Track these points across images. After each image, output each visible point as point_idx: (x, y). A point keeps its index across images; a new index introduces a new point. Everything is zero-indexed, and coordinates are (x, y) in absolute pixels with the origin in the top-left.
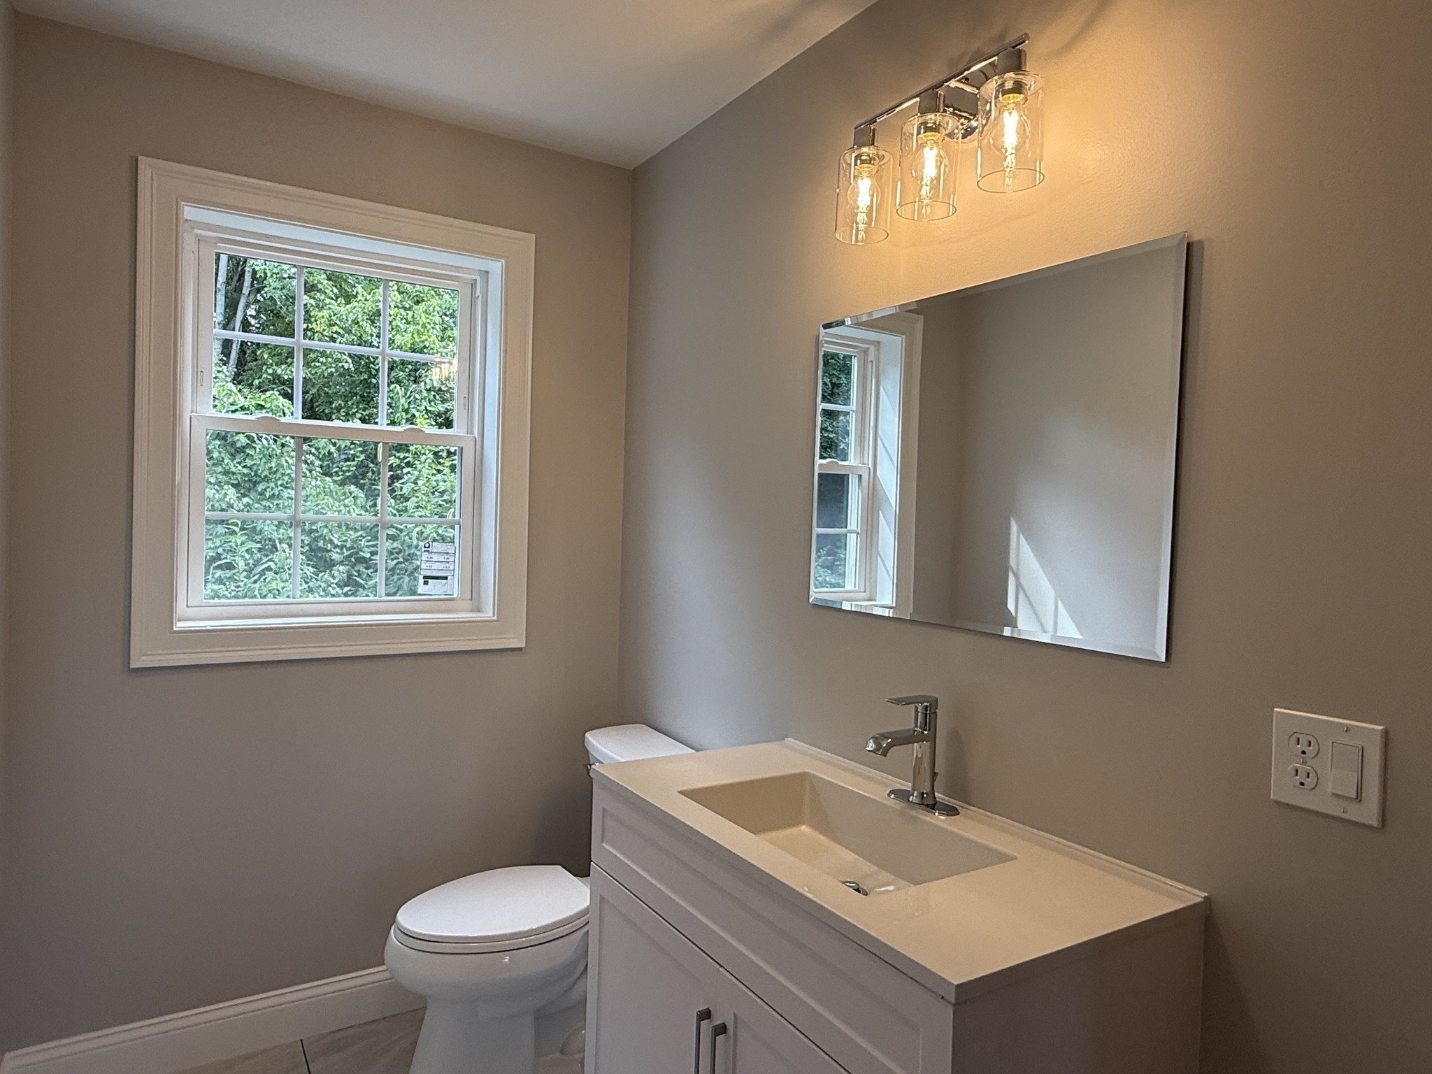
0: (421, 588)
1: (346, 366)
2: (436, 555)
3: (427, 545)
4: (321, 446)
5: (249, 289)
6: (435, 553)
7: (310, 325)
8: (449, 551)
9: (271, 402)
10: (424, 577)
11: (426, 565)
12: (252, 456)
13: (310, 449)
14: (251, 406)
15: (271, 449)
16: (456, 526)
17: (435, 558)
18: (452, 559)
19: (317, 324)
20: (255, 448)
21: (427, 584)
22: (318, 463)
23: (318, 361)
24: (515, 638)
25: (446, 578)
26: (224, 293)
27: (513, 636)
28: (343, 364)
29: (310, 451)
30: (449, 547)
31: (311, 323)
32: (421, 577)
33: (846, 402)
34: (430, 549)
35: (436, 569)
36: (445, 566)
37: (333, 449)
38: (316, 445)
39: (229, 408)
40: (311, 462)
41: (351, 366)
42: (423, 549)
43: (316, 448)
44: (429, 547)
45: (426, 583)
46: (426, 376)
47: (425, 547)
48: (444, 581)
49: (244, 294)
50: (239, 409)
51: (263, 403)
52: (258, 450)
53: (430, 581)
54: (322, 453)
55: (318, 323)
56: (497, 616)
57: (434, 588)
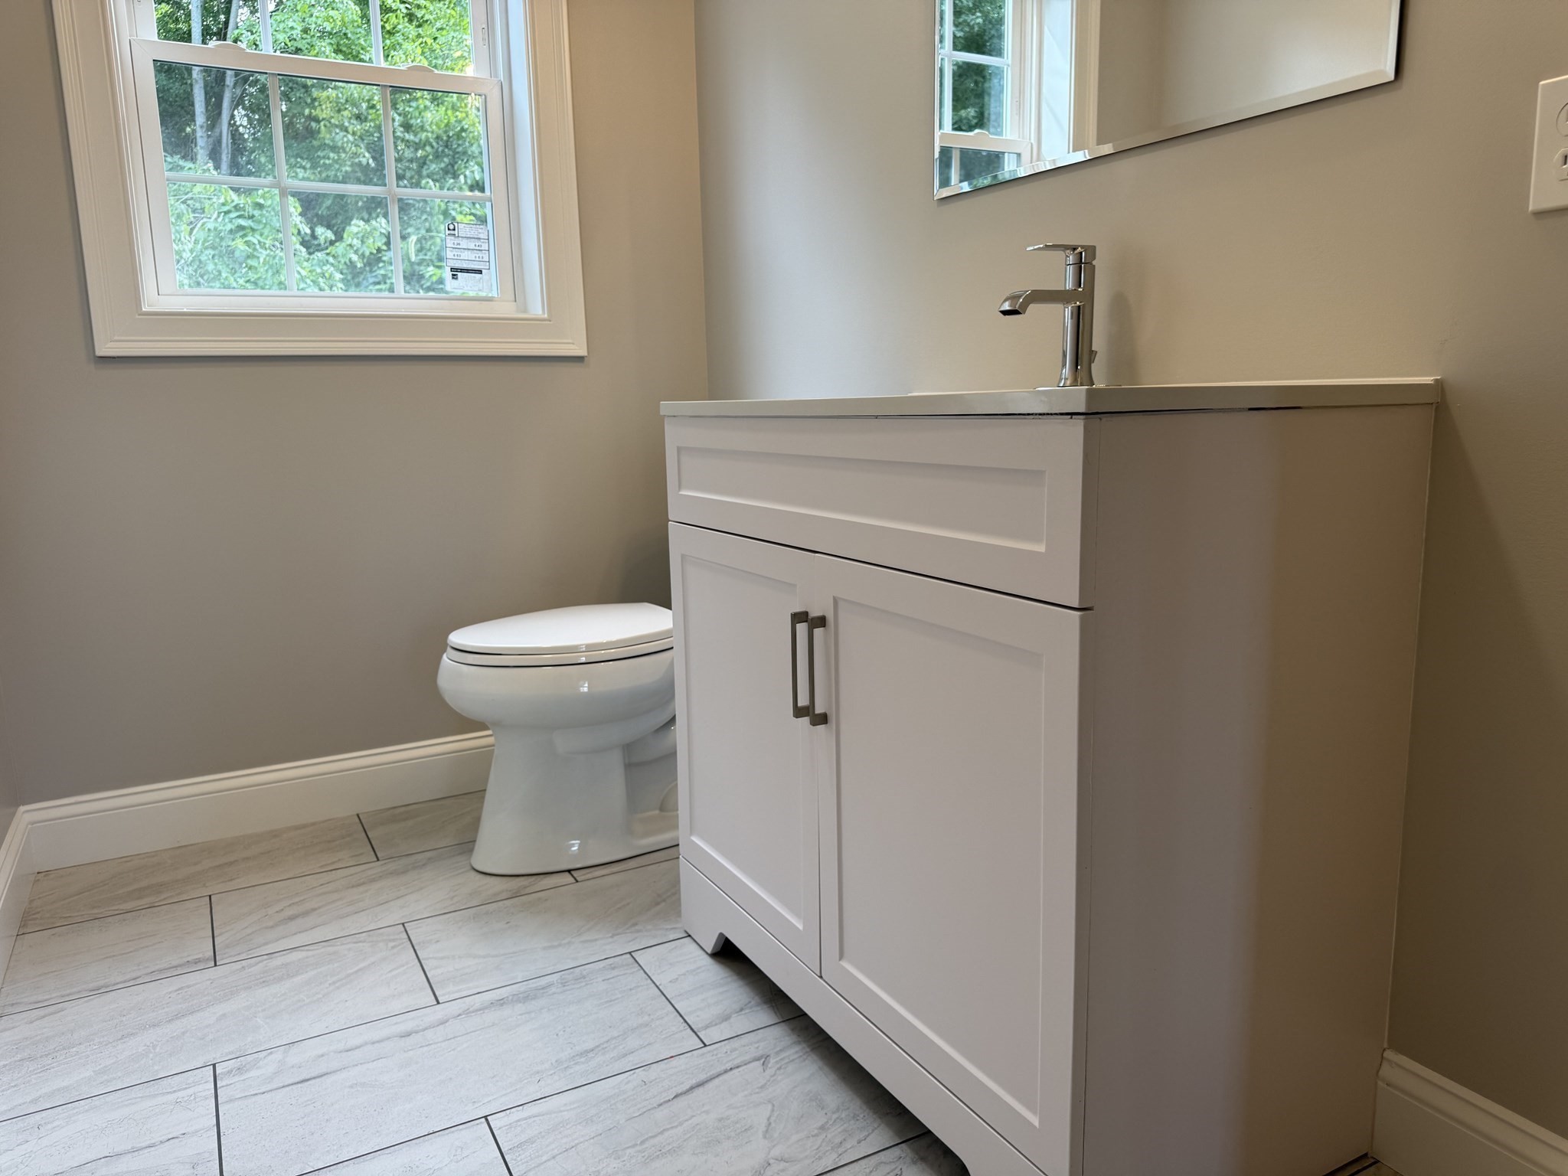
0: (450, 284)
1: (364, 161)
2: (465, 240)
3: (451, 227)
4: (340, 253)
5: (234, 79)
6: (462, 237)
7: (313, 111)
8: (481, 236)
9: (271, 198)
10: (452, 269)
11: (452, 254)
12: (256, 268)
13: (327, 258)
14: (247, 206)
15: (277, 258)
16: (487, 203)
17: (464, 244)
18: (485, 246)
19: (322, 110)
20: (258, 258)
21: (457, 278)
22: (338, 276)
23: (329, 158)
24: (573, 344)
25: (480, 272)
26: (202, 85)
27: (570, 341)
28: (361, 159)
29: (327, 261)
30: (480, 231)
31: (315, 109)
32: (448, 269)
33: (998, 52)
34: (456, 232)
35: (467, 260)
36: (477, 256)
37: (355, 258)
38: (333, 252)
39: (220, 208)
40: (330, 276)
41: (371, 161)
42: (448, 232)
43: (333, 256)
44: (454, 230)
45: (454, 277)
46: (466, 167)
47: (449, 229)
48: (478, 276)
49: (228, 86)
50: (233, 209)
51: (261, 201)
52: (262, 260)
53: (459, 274)
54: (343, 261)
55: (324, 107)
56: (548, 312)
57: (466, 285)
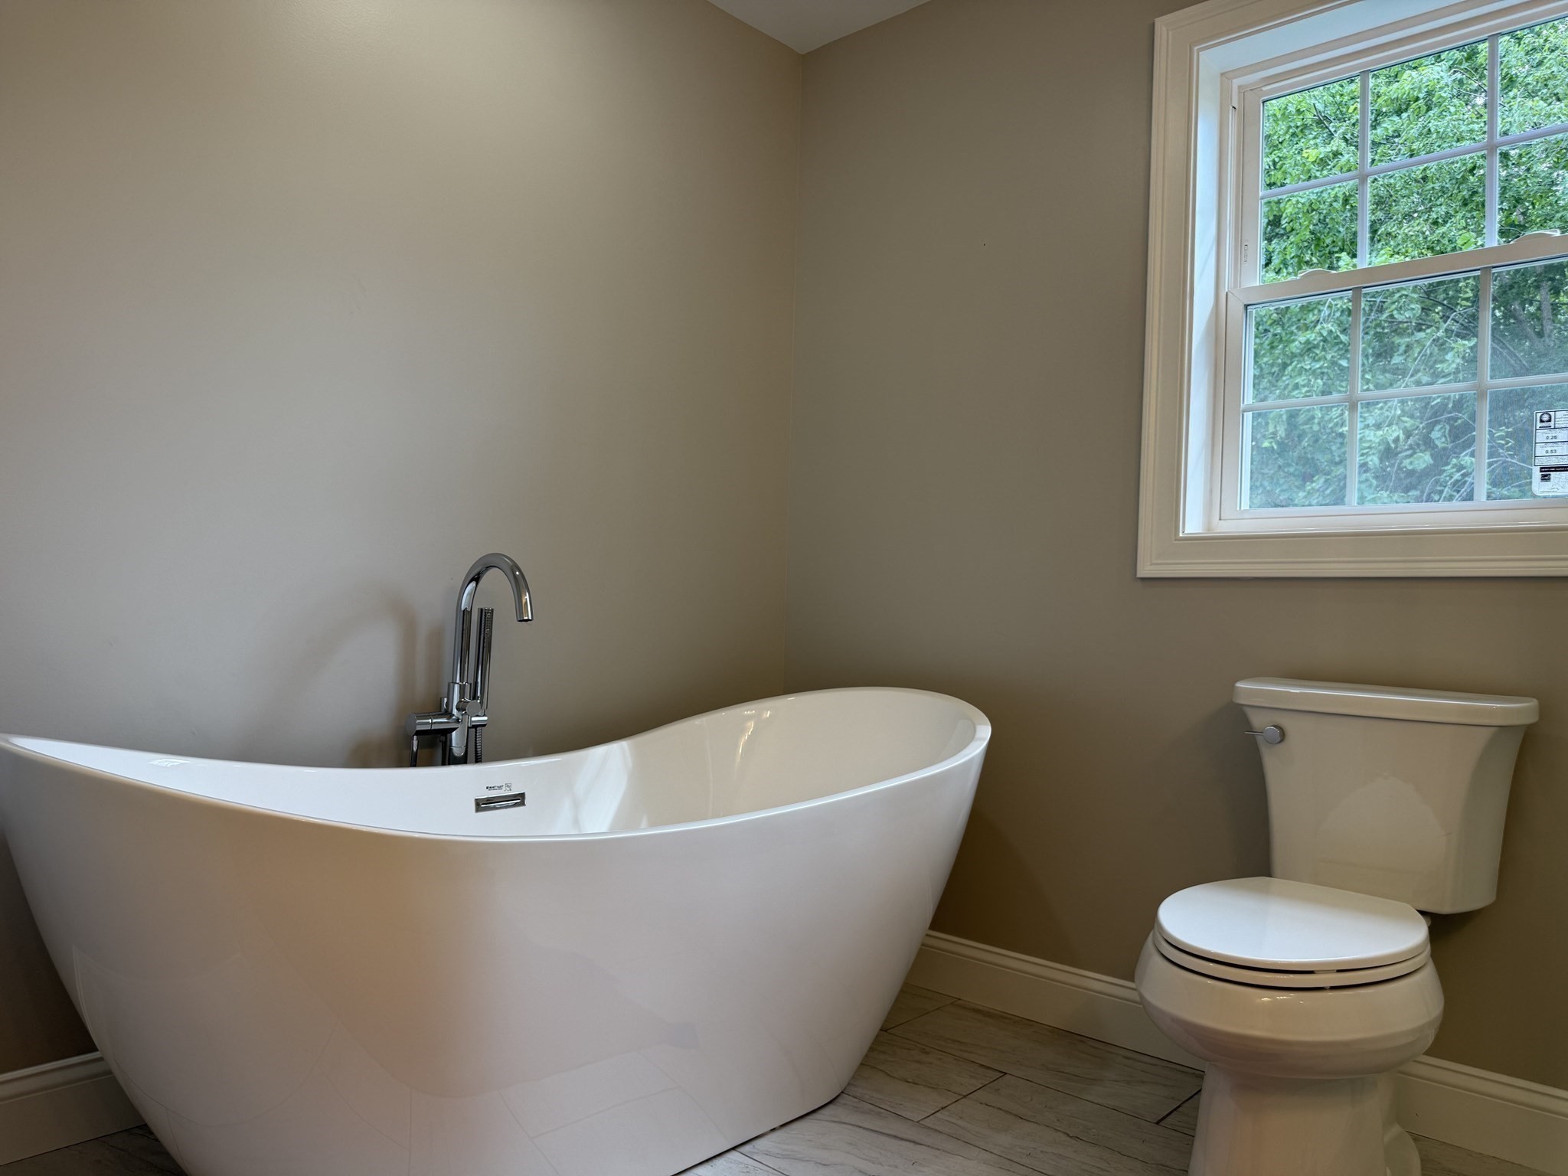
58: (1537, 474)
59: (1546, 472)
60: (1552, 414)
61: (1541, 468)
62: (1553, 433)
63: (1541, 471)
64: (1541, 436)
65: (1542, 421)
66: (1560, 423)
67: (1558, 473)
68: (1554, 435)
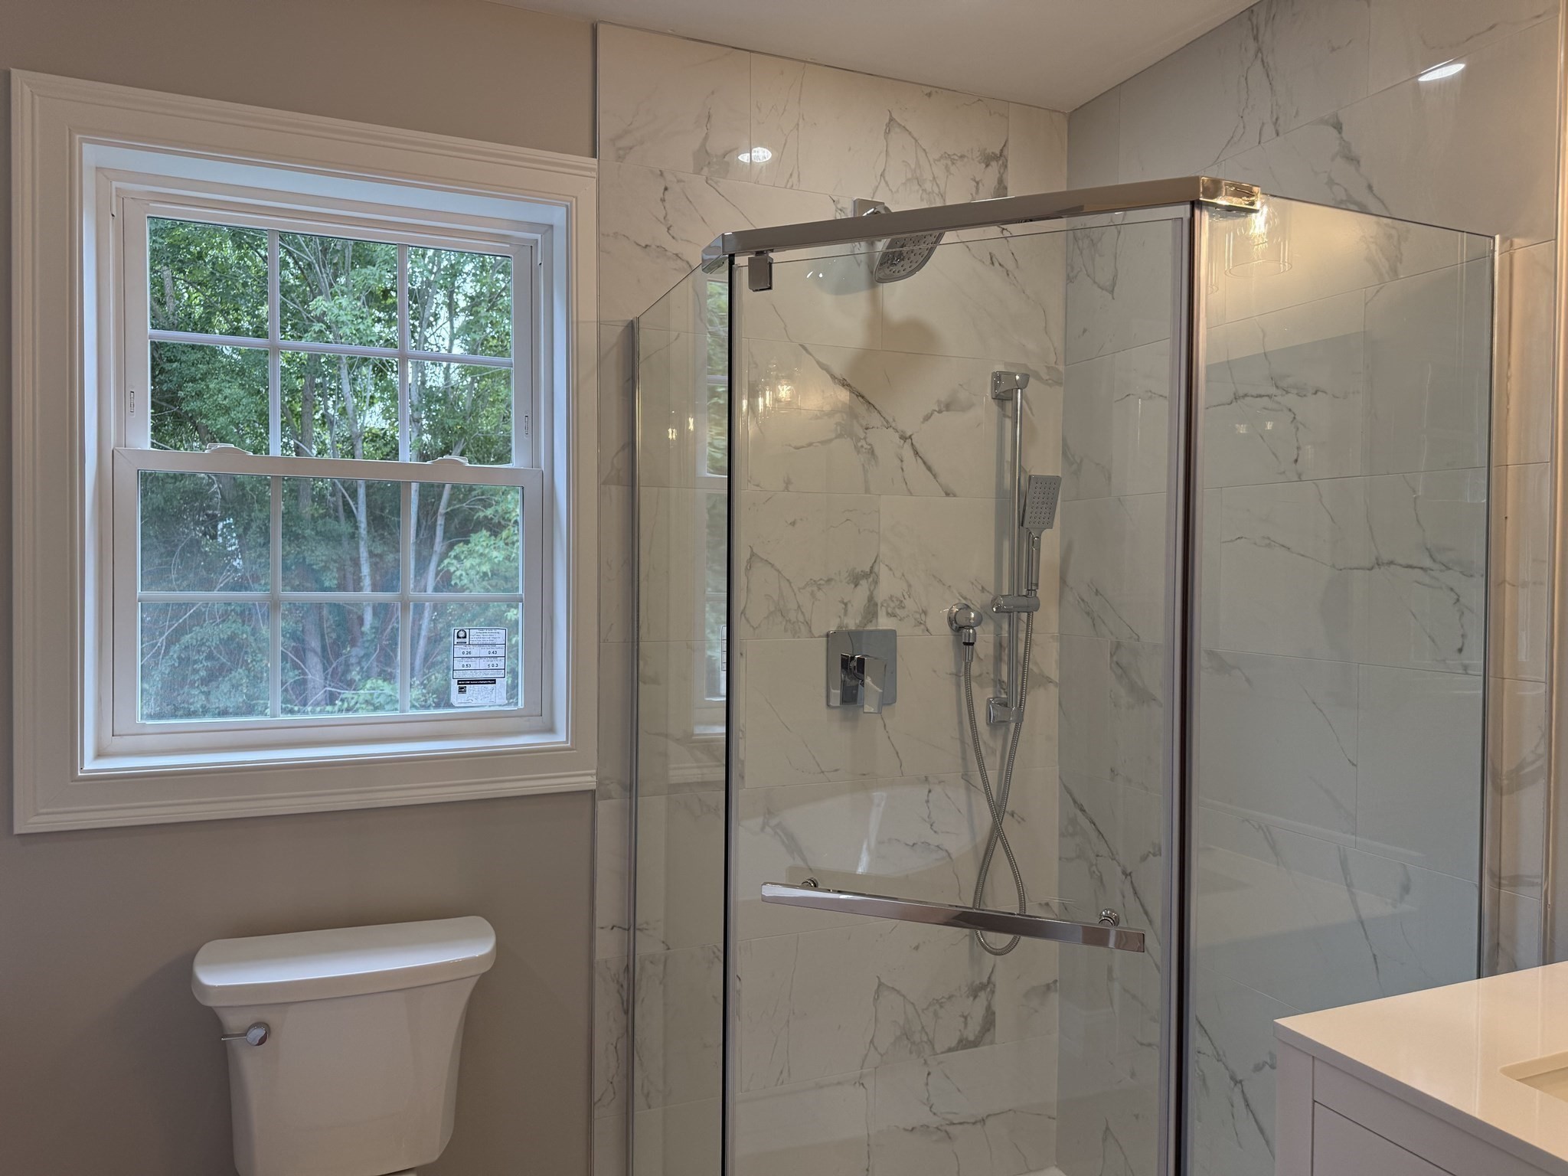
58: (455, 687)
59: (463, 684)
60: (467, 631)
61: (459, 681)
62: (468, 649)
63: (458, 684)
64: (459, 651)
65: (458, 637)
66: (474, 640)
67: (472, 685)
68: (469, 650)
